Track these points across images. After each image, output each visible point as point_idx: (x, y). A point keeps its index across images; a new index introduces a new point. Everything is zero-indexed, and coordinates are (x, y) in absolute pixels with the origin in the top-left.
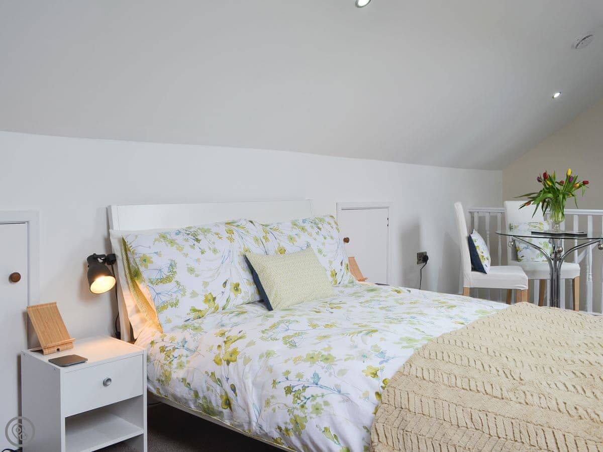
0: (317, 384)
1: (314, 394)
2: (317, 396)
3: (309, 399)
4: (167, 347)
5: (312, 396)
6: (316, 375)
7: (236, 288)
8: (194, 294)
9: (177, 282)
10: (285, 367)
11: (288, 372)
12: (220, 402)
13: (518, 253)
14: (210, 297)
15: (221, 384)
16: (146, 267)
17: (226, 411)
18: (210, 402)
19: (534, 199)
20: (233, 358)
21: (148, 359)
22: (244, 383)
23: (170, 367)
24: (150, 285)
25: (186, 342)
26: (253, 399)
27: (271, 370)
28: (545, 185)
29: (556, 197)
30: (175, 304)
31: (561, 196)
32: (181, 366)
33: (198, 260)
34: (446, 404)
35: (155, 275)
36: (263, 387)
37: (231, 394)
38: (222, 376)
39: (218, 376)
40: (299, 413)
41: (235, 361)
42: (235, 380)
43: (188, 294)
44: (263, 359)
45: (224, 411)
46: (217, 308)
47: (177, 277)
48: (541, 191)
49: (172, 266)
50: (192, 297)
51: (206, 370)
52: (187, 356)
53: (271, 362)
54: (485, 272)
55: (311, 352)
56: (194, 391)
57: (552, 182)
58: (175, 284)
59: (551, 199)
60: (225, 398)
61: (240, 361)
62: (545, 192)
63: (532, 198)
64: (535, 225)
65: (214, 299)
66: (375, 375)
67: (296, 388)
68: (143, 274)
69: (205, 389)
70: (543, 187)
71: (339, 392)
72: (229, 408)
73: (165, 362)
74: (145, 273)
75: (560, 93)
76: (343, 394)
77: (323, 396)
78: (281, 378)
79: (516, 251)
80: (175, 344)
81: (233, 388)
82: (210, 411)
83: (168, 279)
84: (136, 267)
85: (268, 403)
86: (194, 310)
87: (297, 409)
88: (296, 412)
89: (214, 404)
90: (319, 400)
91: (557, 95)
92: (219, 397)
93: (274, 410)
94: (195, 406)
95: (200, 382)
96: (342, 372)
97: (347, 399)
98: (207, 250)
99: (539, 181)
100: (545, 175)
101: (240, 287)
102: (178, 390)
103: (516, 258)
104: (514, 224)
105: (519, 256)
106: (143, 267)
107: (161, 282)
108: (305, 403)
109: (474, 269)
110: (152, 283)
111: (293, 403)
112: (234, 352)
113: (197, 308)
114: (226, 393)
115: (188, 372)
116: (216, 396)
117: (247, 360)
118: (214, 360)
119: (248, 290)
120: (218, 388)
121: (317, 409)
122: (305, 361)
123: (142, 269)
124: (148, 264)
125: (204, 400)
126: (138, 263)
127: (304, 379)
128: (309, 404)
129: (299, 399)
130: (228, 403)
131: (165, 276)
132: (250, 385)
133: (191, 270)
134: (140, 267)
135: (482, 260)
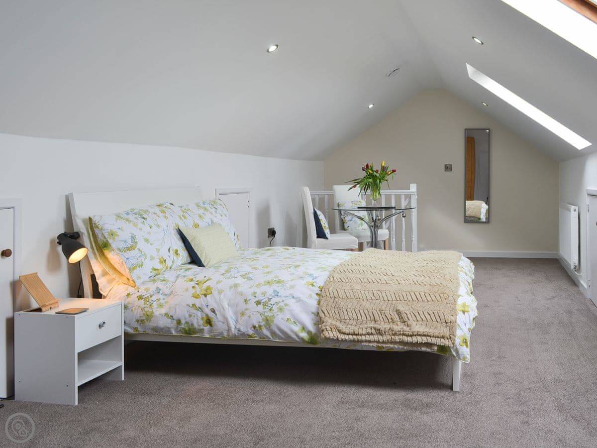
0: (277, 296)
1: (277, 301)
2: (280, 302)
3: (274, 305)
4: (144, 296)
5: (276, 303)
6: (275, 291)
7: (176, 252)
8: (152, 258)
9: (139, 249)
10: (252, 291)
11: (255, 293)
12: (201, 322)
13: (345, 224)
14: (162, 260)
15: (202, 310)
16: (114, 239)
17: (207, 328)
18: (192, 325)
19: (358, 183)
20: (209, 292)
21: (126, 307)
22: (222, 306)
23: (152, 309)
24: (119, 252)
25: (160, 290)
26: (230, 315)
27: (241, 294)
28: (367, 173)
29: (375, 182)
30: (141, 266)
31: (378, 181)
32: (161, 306)
33: (149, 233)
34: (359, 291)
35: (122, 245)
36: (237, 305)
37: (211, 315)
38: (202, 305)
39: (198, 305)
40: (269, 314)
41: (211, 293)
42: (213, 305)
43: (148, 258)
44: (232, 289)
45: (205, 328)
46: (167, 268)
47: (139, 246)
48: (365, 177)
49: (133, 238)
50: (151, 260)
51: (187, 304)
52: (164, 299)
53: (240, 289)
54: (327, 238)
55: (267, 280)
56: (176, 320)
57: (373, 171)
58: (138, 251)
59: (371, 183)
60: (205, 319)
61: (215, 293)
62: (367, 178)
63: (357, 182)
64: (356, 203)
65: (165, 261)
66: (313, 285)
67: (264, 301)
68: (112, 245)
69: (187, 316)
70: (366, 174)
71: (293, 297)
72: (209, 325)
73: (145, 306)
74: (114, 244)
75: (373, 104)
76: (296, 298)
77: (283, 301)
78: (250, 297)
79: (343, 223)
80: (150, 292)
81: (213, 311)
82: (190, 331)
83: (131, 248)
84: (105, 240)
85: (243, 314)
86: (155, 269)
87: (267, 312)
88: (266, 314)
89: (196, 325)
90: (281, 304)
91: (371, 106)
92: (200, 319)
93: (249, 317)
94: (175, 332)
95: (182, 313)
96: (292, 287)
97: (299, 300)
98: (153, 225)
99: (364, 170)
100: (367, 165)
101: (178, 252)
102: (161, 323)
103: (343, 228)
104: (341, 203)
105: (346, 227)
106: (111, 240)
107: (128, 250)
108: (272, 307)
109: (318, 237)
110: (120, 251)
111: (264, 309)
112: (208, 288)
113: (156, 268)
114: (207, 315)
115: (170, 308)
116: (197, 319)
117: (220, 292)
118: (193, 296)
119: (184, 255)
120: (199, 314)
121: (281, 309)
122: (265, 285)
123: (110, 241)
124: (115, 237)
125: (186, 325)
126: (107, 237)
127: (268, 294)
128: (275, 308)
129: (267, 306)
130: (209, 322)
131: (129, 246)
132: (227, 306)
133: (147, 240)
134: (109, 240)
135: (324, 229)
